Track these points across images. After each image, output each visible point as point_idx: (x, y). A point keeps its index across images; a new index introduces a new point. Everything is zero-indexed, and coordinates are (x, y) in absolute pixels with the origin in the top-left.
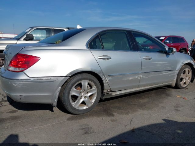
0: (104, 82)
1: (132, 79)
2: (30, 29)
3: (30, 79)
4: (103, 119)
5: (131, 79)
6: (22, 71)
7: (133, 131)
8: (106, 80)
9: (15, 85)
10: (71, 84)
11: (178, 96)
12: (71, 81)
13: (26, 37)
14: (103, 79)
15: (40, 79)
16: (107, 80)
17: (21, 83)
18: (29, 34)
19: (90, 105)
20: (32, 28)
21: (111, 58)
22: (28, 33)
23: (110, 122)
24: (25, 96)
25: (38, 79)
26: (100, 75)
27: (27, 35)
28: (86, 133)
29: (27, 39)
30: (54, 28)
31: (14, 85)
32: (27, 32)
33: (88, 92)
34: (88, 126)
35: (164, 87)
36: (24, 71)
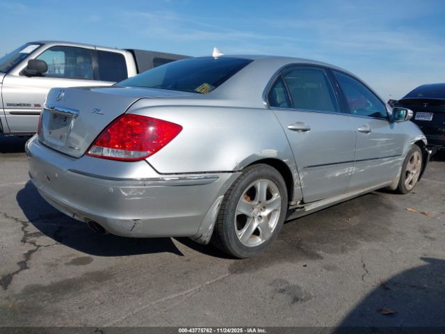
0: (296, 181)
1: (339, 176)
2: (36, 47)
3: (163, 180)
4: (305, 266)
5: (337, 175)
6: (143, 159)
7: (385, 286)
8: (299, 178)
9: (126, 195)
10: (239, 189)
11: (409, 209)
12: (239, 181)
13: (28, 67)
14: (295, 175)
15: (185, 178)
16: (301, 178)
17: (142, 189)
18: (35, 60)
19: (268, 236)
20: (41, 45)
21: (309, 130)
22: (33, 57)
23: (324, 271)
24: (145, 222)
25: (180, 179)
26: (289, 166)
27: (30, 62)
28: (296, 300)
29: (29, 71)
30: (98, 49)
31: (123, 193)
32: (28, 55)
33: (264, 207)
34: (288, 283)
35: (375, 193)
36: (147, 159)
